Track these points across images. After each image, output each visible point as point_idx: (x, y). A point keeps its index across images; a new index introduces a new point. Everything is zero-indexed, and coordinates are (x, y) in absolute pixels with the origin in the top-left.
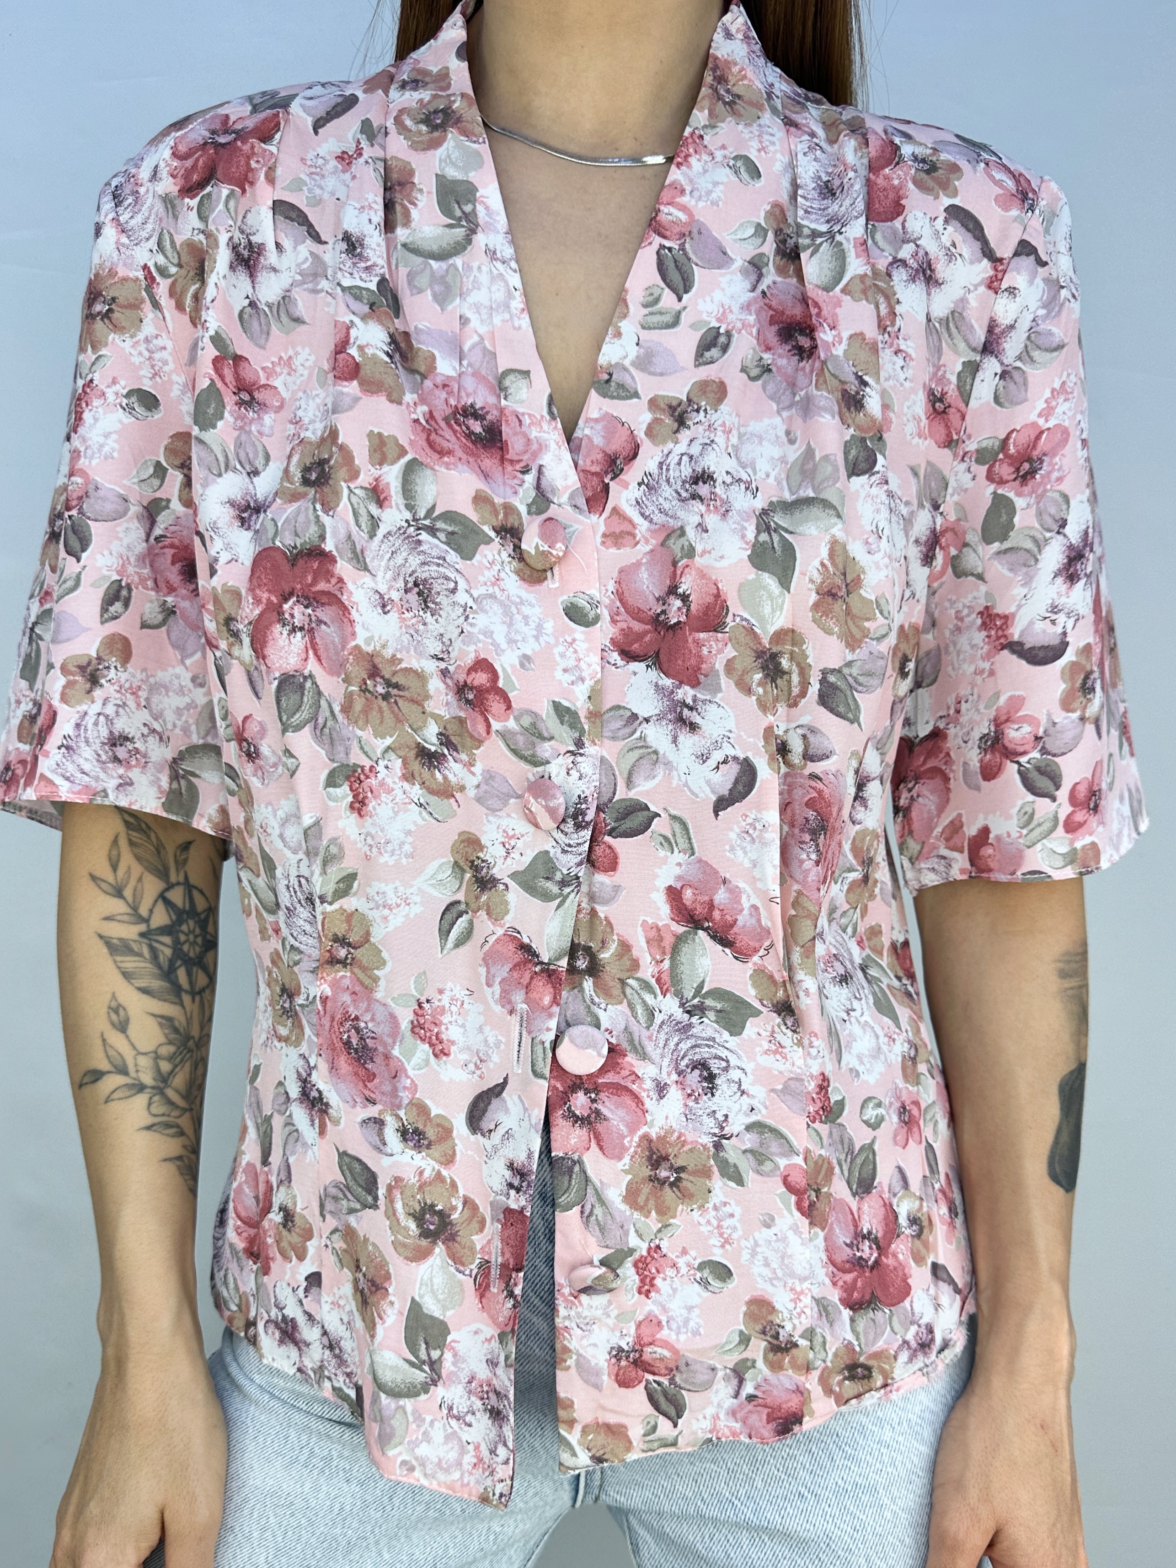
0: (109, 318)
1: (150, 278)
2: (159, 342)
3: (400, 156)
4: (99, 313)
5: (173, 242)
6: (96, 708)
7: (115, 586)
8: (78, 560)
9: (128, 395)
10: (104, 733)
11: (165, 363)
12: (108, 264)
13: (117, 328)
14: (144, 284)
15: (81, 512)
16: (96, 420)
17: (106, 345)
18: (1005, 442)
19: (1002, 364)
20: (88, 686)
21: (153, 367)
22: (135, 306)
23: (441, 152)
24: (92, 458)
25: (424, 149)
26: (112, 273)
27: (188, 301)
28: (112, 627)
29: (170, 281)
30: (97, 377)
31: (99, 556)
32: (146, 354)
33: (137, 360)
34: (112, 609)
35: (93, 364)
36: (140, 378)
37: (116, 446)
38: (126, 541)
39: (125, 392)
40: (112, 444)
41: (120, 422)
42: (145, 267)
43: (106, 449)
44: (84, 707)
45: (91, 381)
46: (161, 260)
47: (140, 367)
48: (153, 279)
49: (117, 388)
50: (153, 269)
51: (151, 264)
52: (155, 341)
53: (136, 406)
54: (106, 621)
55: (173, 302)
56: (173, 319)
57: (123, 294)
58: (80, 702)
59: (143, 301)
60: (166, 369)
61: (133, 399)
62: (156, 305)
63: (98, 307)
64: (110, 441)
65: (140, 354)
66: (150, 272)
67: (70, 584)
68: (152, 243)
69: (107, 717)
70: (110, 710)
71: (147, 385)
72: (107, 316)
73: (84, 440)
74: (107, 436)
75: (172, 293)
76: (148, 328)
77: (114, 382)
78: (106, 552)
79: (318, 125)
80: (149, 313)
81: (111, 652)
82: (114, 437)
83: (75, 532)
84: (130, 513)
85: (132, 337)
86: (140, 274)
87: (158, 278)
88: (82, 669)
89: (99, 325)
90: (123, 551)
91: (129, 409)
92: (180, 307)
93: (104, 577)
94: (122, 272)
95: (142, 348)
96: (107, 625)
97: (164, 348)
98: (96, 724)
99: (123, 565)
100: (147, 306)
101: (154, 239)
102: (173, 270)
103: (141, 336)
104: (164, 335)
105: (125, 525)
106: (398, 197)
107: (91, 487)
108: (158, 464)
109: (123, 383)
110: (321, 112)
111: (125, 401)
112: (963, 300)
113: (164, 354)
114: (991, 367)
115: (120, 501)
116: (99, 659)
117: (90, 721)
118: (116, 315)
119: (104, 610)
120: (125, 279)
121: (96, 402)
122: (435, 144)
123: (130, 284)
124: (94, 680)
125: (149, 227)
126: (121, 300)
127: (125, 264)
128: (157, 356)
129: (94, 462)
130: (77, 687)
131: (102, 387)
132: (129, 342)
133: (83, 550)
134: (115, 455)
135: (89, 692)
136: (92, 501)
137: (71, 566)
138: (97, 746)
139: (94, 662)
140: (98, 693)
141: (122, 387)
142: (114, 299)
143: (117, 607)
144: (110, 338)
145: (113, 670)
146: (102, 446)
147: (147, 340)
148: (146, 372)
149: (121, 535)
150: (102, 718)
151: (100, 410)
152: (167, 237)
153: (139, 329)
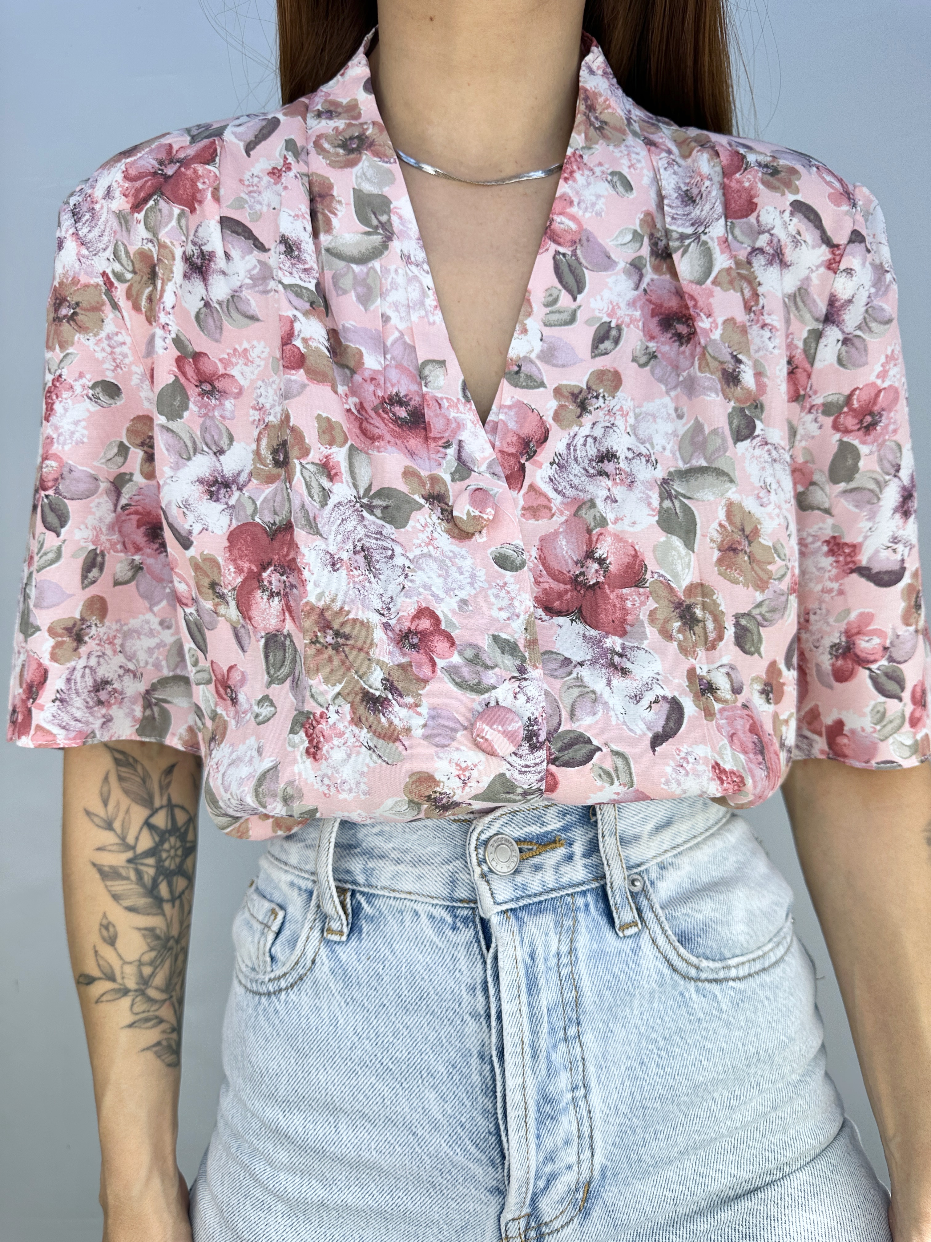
0: (74, 321)
1: (109, 284)
2: (119, 338)
3: (320, 172)
4: (65, 316)
5: (127, 252)
6: (82, 662)
7: (92, 555)
8: (58, 535)
9: (93, 387)
10: (90, 682)
11: (125, 356)
12: (71, 274)
13: (82, 329)
14: (103, 288)
15: (57, 492)
16: (66, 410)
17: (73, 344)
18: (849, 398)
19: (843, 332)
20: (75, 644)
21: (114, 360)
22: (97, 308)
23: (357, 170)
24: (64, 444)
25: (341, 167)
26: (75, 281)
27: (144, 302)
28: (92, 591)
29: (126, 285)
30: (65, 372)
31: (76, 531)
32: (109, 349)
33: (100, 355)
34: (90, 575)
35: (62, 361)
36: (104, 371)
37: (85, 432)
38: (98, 514)
39: (90, 384)
40: (81, 432)
41: (88, 410)
42: (104, 274)
43: (77, 436)
44: (73, 663)
45: (60, 376)
46: (117, 267)
47: (103, 362)
48: (112, 284)
49: (84, 381)
50: (111, 276)
51: (109, 271)
52: (116, 338)
53: (101, 395)
54: (87, 586)
55: (130, 304)
56: (130, 318)
57: (86, 299)
58: (69, 660)
59: (103, 304)
60: (126, 361)
61: (98, 390)
62: (115, 306)
63: (64, 311)
64: (79, 428)
65: (103, 350)
66: (108, 278)
67: (51, 556)
68: (109, 253)
69: (91, 668)
70: (93, 662)
71: (110, 377)
72: (72, 318)
73: (56, 428)
74: (76, 423)
75: (129, 295)
76: (109, 327)
77: (81, 376)
78: (82, 527)
79: (249, 149)
80: (109, 314)
81: (92, 613)
82: (83, 424)
83: (53, 510)
84: (100, 490)
85: (95, 335)
86: (100, 280)
87: (116, 283)
88: (69, 630)
89: (65, 327)
90: (96, 523)
91: (95, 399)
92: (136, 307)
93: (82, 548)
94: (84, 279)
95: (105, 344)
96: (87, 590)
97: (124, 343)
98: (83, 676)
99: (97, 536)
100: (108, 308)
101: (110, 250)
102: (129, 276)
103: (103, 334)
104: (123, 332)
105: (97, 500)
106: (319, 207)
107: (65, 470)
108: (121, 445)
109: (88, 376)
110: (250, 137)
111: (91, 392)
112: (808, 279)
113: (125, 349)
114: (833, 334)
115: (91, 480)
116: (83, 620)
117: (78, 674)
118: (80, 318)
119: (84, 577)
120: (87, 286)
121: (65, 395)
122: (352, 164)
123: (92, 290)
124: (79, 639)
125: (105, 239)
126: (84, 305)
127: (86, 273)
128: (118, 350)
129: (67, 448)
130: (65, 647)
131: (70, 381)
132: (93, 340)
133: (62, 526)
134: (85, 440)
135: (76, 650)
136: (67, 482)
137: (51, 540)
138: (85, 695)
139: (79, 623)
140: (83, 650)
141: (89, 380)
142: (77, 304)
143: (95, 572)
144: (76, 338)
145: (94, 628)
146: (73, 433)
147: (109, 337)
148: (108, 365)
149: (94, 510)
150: (87, 670)
151: (69, 401)
152: (122, 248)
153: (101, 328)
